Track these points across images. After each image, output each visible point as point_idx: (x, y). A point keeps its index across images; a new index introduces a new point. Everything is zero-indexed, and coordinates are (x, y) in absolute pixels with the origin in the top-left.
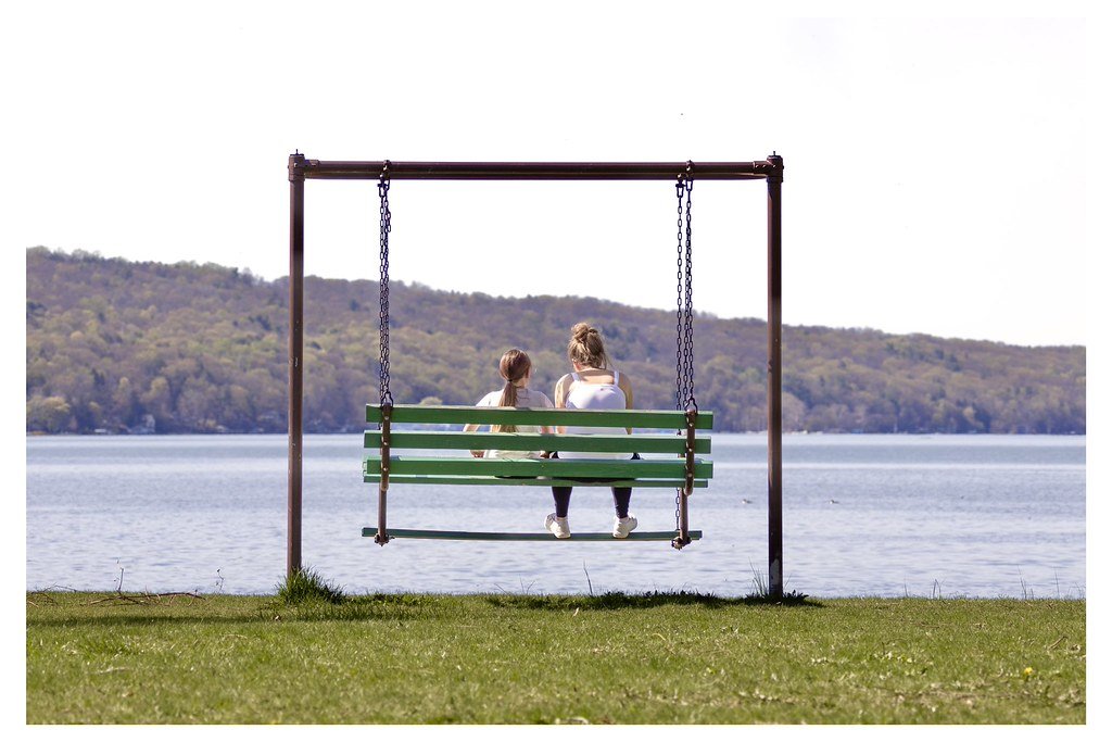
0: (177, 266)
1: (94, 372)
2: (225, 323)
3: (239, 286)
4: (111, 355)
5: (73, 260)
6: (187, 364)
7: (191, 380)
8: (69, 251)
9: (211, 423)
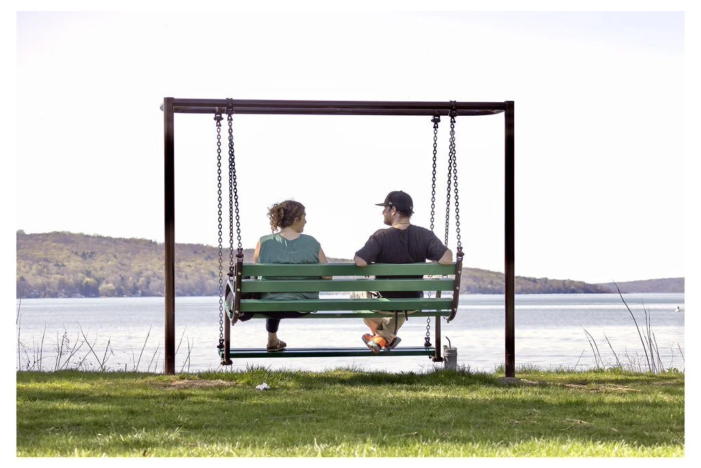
0: (131, 239)
1: (120, 275)
2: (156, 259)
3: (154, 246)
4: (124, 270)
5: (93, 237)
6: (150, 273)
7: (152, 278)
8: (92, 235)
9: (160, 293)
